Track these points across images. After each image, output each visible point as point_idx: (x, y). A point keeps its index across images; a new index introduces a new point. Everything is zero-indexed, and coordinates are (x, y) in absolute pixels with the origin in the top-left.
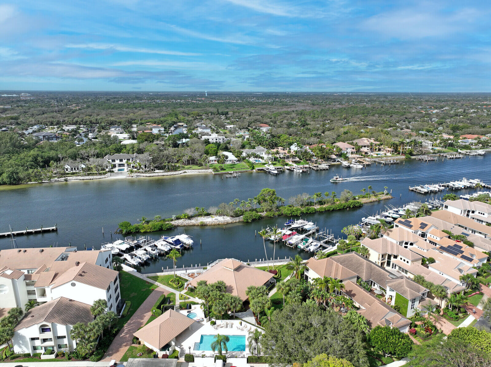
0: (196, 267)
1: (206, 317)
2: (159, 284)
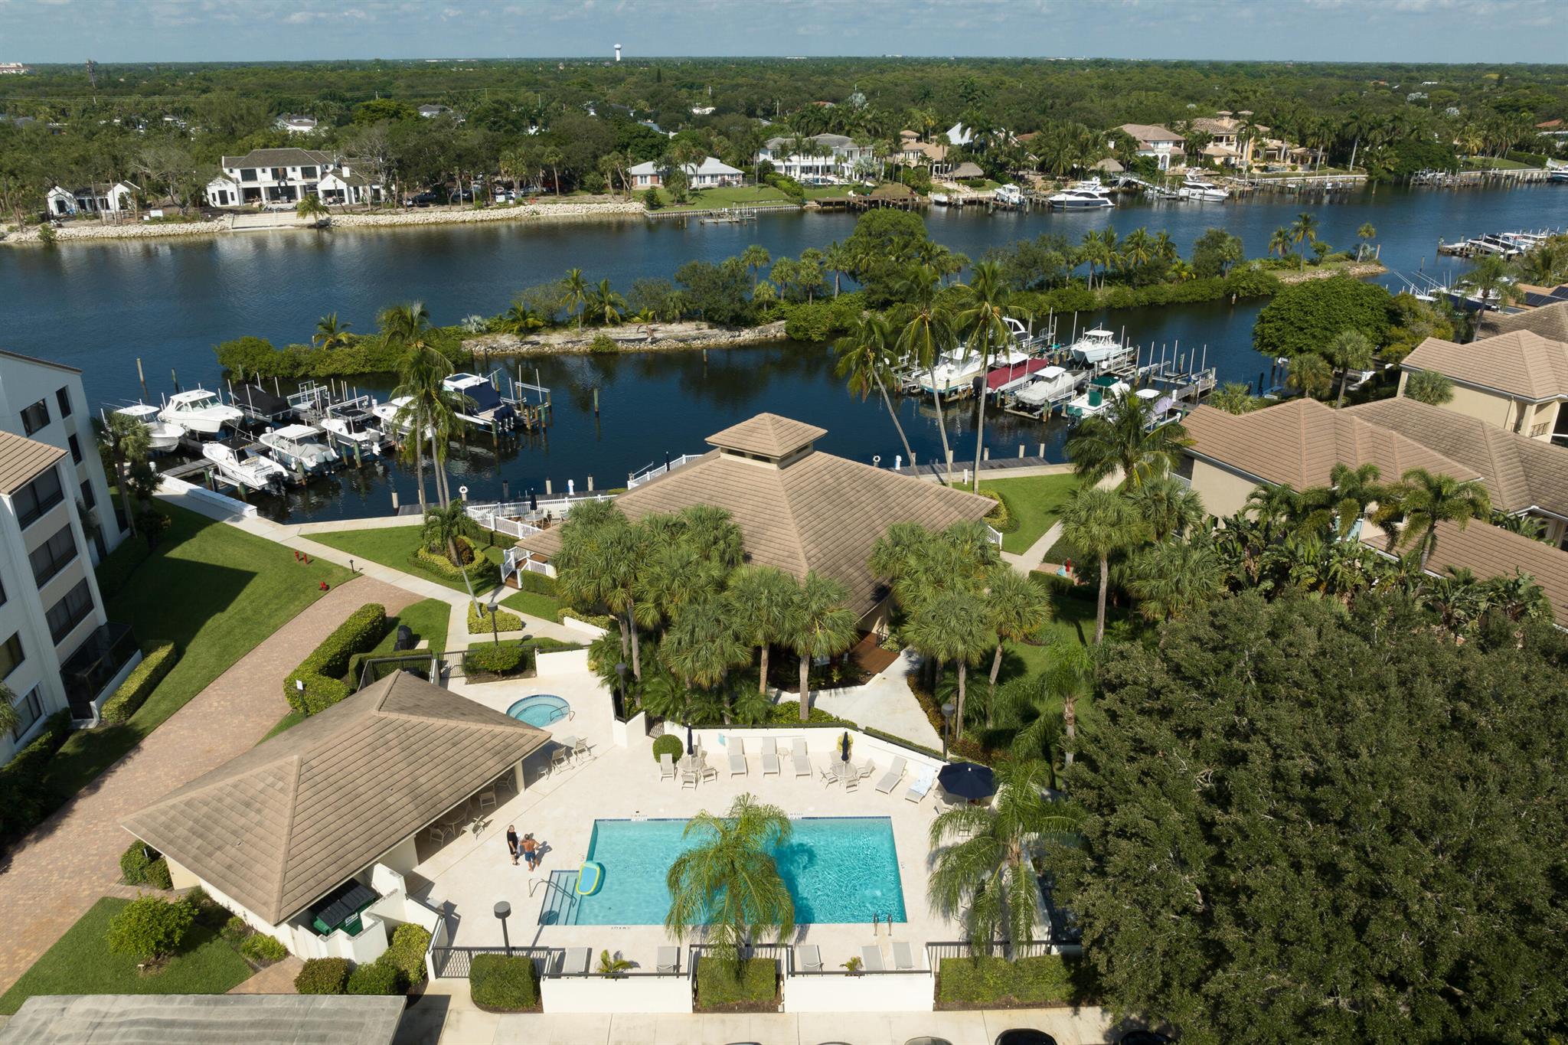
1: (622, 713)
2: (360, 563)
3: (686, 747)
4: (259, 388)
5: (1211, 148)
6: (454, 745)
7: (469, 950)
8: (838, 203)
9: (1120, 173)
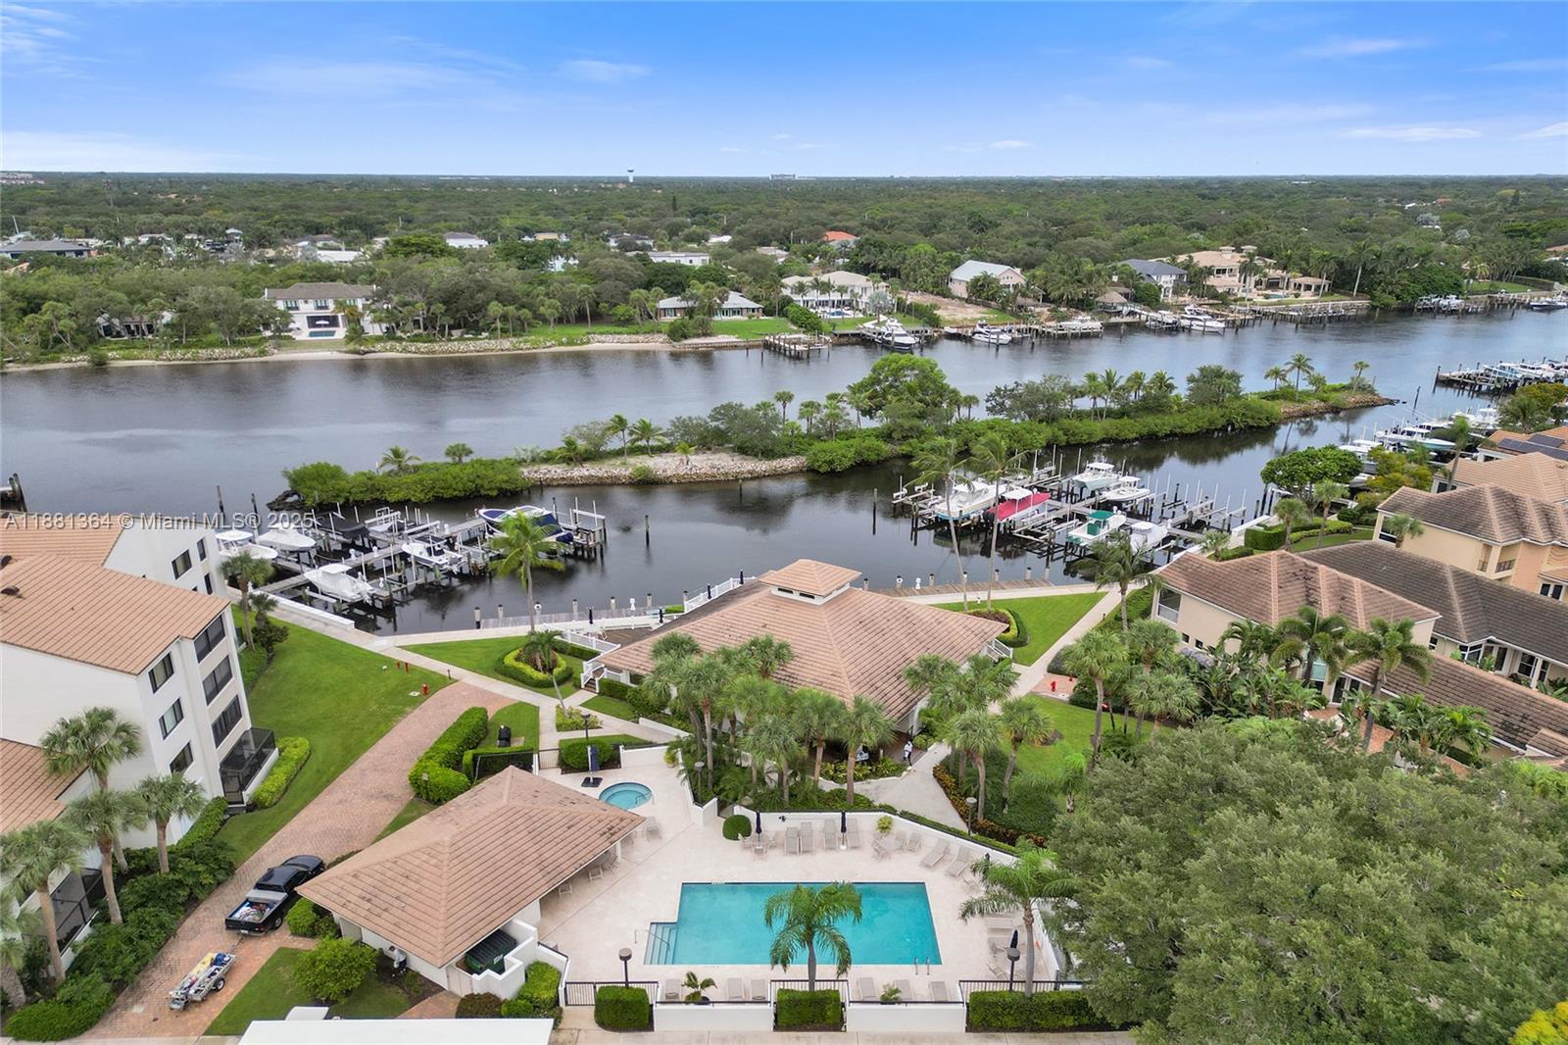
0: (633, 608)
1: (699, 800)
2: (456, 672)
3: (754, 827)
4: (339, 515)
5: (1212, 281)
6: (569, 828)
7: (594, 984)
8: (854, 335)
9: (1123, 304)
